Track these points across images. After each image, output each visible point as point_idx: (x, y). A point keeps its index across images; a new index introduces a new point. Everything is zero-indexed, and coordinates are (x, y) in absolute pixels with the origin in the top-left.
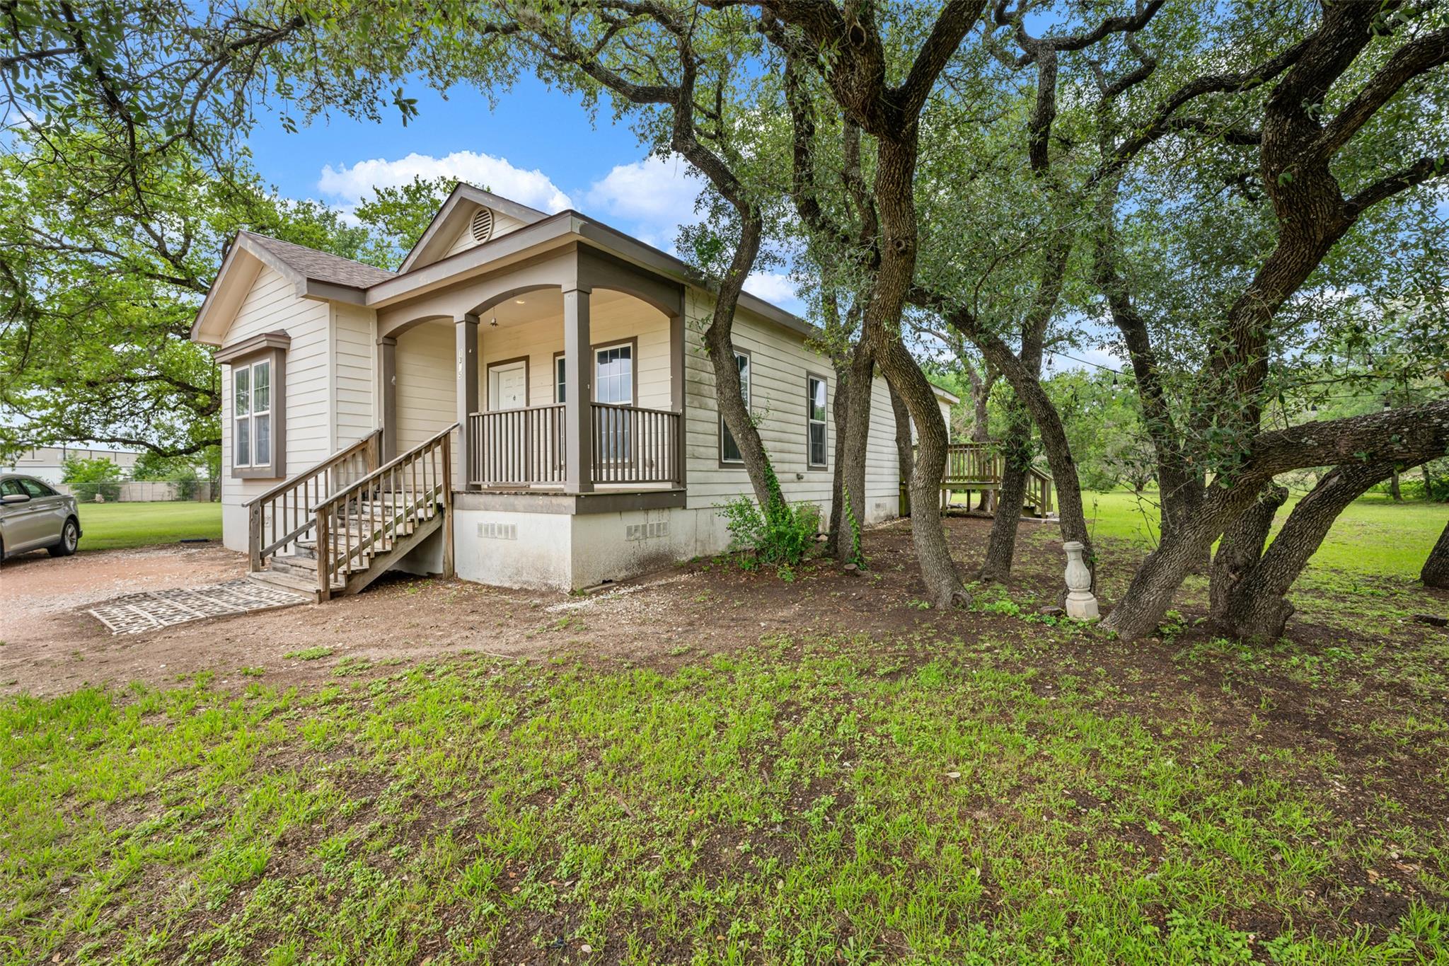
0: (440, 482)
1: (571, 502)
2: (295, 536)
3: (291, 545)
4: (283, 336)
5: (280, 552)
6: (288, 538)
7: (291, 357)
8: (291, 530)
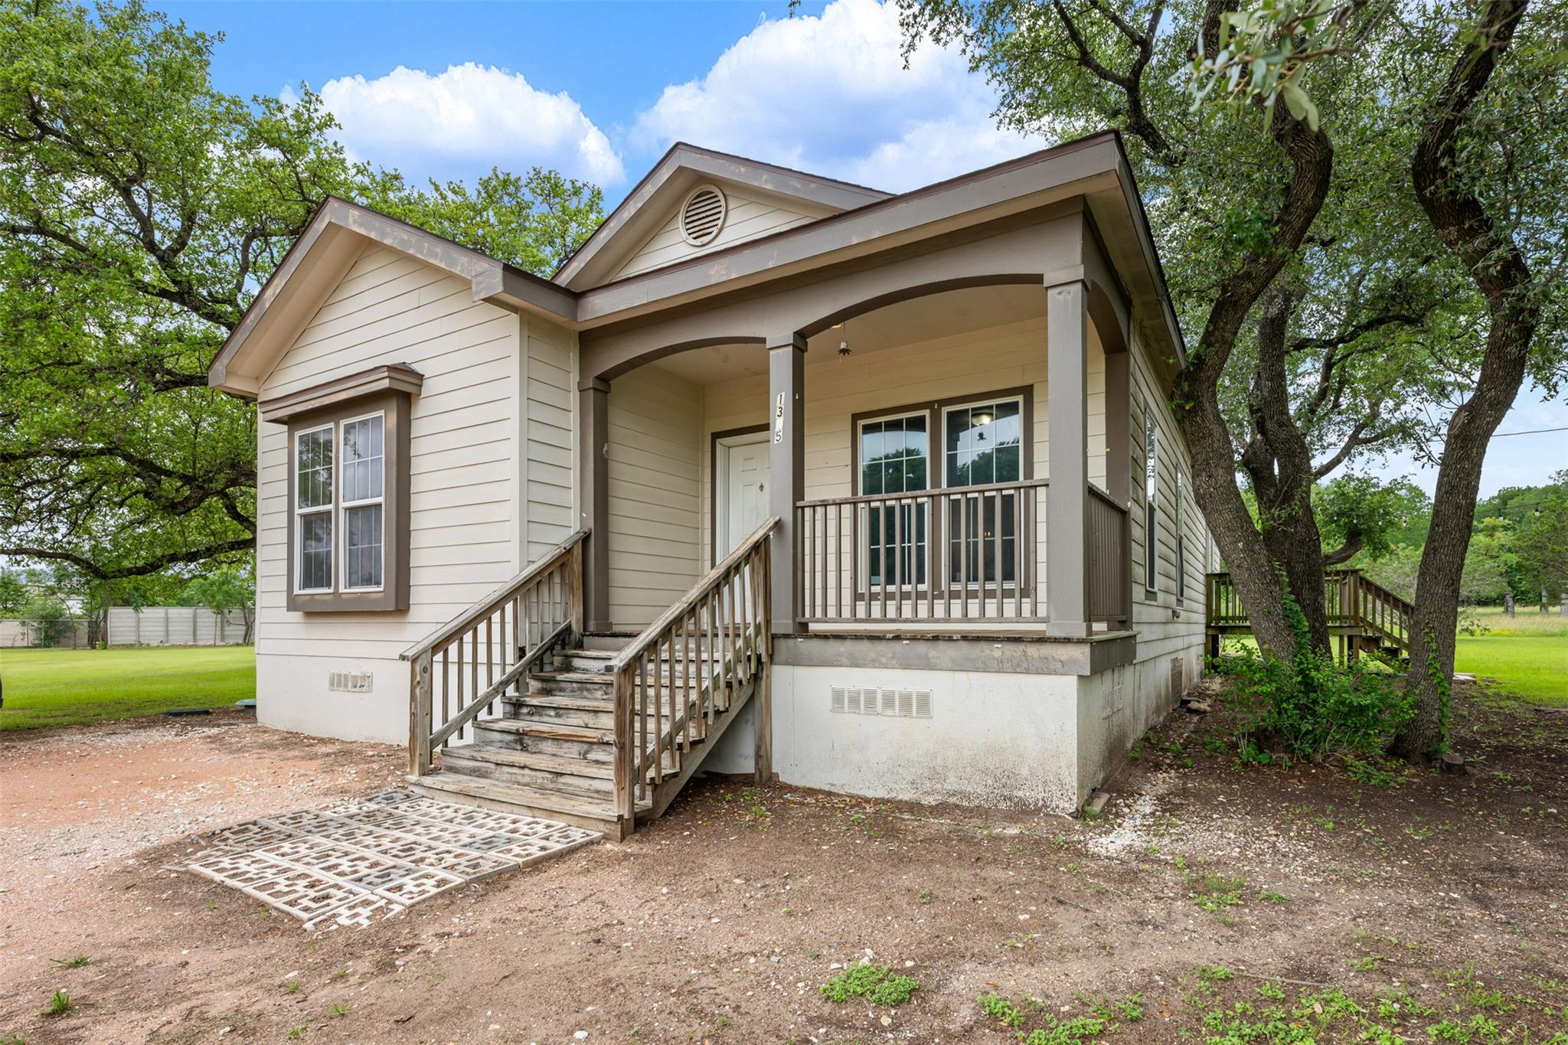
0: (760, 618)
1: (1081, 655)
2: (472, 714)
3: (468, 727)
4: (400, 370)
5: (453, 741)
6: (463, 720)
7: (422, 408)
8: (468, 702)
